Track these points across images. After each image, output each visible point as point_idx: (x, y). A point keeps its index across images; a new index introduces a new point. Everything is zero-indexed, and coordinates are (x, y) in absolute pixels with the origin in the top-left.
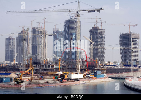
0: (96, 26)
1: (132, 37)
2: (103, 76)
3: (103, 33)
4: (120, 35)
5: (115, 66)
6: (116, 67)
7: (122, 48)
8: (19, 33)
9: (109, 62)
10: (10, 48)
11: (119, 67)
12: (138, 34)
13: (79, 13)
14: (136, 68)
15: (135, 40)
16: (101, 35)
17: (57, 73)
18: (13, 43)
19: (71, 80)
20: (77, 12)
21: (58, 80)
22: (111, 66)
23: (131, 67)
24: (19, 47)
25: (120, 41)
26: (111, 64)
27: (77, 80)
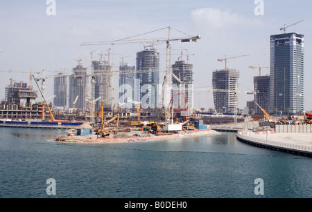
0: (180, 60)
1: (230, 75)
2: (206, 128)
3: (189, 69)
4: (214, 73)
5: (211, 114)
6: (213, 116)
7: (216, 90)
8: (74, 69)
9: (203, 109)
10: (61, 88)
11: (217, 116)
12: (237, 71)
13: (170, 43)
14: (240, 117)
15: (234, 80)
16: (188, 72)
17: (142, 123)
18: (64, 82)
19: (167, 132)
20: (168, 42)
21: (151, 132)
22: (205, 113)
23: (233, 116)
24: (73, 88)
25: (213, 80)
26: (204, 111)
27: (175, 132)
